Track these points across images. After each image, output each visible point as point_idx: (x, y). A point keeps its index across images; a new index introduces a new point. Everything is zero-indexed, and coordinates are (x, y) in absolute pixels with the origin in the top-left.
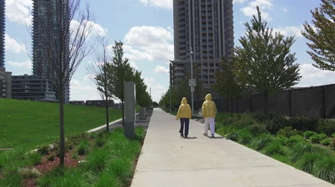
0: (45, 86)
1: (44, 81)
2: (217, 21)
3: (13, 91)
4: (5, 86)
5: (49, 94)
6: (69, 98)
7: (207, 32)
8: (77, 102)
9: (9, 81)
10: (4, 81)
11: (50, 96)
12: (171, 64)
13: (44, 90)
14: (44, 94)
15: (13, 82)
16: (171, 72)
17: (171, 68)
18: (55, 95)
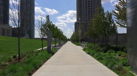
0: (25, 32)
1: (25, 30)
2: (94, 3)
3: (12, 34)
4: (9, 32)
5: (26, 35)
6: (34, 37)
7: (90, 10)
8: (37, 38)
9: (11, 30)
10: (9, 30)
11: (27, 36)
12: (75, 23)
13: (25, 33)
14: (24, 35)
15: (12, 30)
16: (75, 27)
17: (75, 25)
18: (29, 35)
